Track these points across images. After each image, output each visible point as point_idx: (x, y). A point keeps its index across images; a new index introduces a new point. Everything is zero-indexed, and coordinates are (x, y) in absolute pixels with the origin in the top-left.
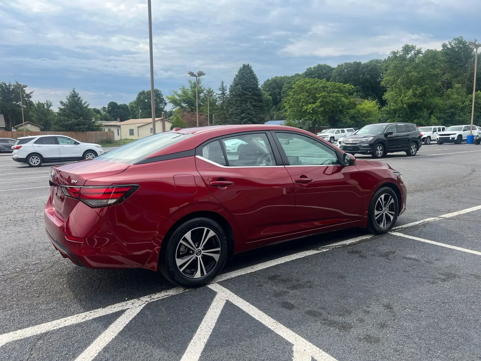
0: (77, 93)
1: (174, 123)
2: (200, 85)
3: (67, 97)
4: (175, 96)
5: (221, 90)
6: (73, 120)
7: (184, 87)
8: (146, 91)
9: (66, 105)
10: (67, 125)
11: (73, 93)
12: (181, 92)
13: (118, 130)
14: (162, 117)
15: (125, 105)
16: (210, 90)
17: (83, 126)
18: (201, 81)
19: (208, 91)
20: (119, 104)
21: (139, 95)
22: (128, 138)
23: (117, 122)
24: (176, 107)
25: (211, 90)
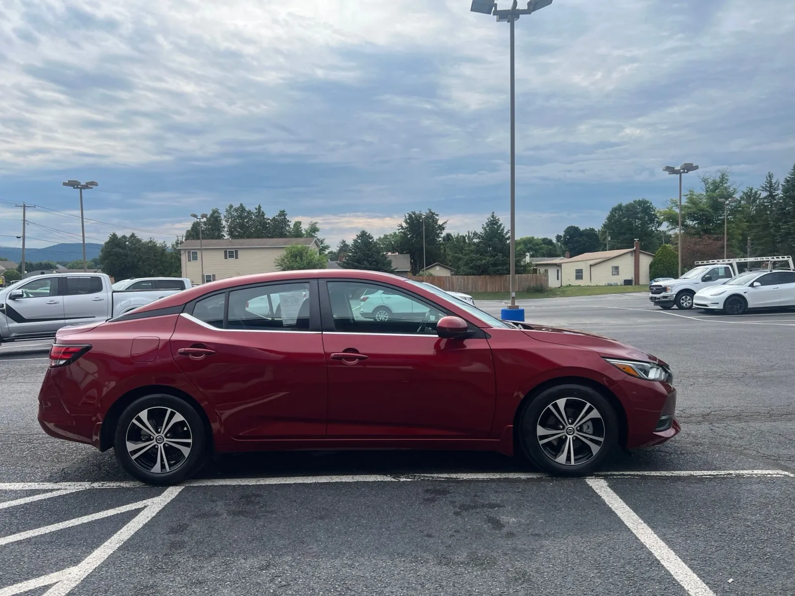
0: (497, 218)
1: (657, 257)
2: (725, 185)
3: (483, 225)
4: (674, 209)
5: (766, 190)
6: (488, 258)
7: (693, 192)
8: (624, 204)
9: (482, 237)
10: (479, 267)
11: (492, 219)
12: (686, 201)
13: (558, 271)
14: (635, 248)
15: (593, 230)
16: (751, 192)
17: (500, 267)
18: (728, 178)
19: (747, 193)
20: (582, 228)
21: (611, 212)
22: (572, 284)
23: (564, 258)
24: (674, 228)
25: (753, 191)
